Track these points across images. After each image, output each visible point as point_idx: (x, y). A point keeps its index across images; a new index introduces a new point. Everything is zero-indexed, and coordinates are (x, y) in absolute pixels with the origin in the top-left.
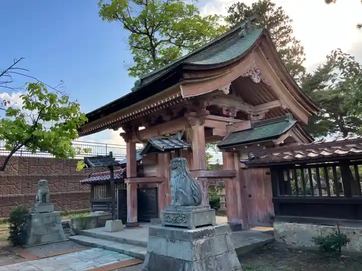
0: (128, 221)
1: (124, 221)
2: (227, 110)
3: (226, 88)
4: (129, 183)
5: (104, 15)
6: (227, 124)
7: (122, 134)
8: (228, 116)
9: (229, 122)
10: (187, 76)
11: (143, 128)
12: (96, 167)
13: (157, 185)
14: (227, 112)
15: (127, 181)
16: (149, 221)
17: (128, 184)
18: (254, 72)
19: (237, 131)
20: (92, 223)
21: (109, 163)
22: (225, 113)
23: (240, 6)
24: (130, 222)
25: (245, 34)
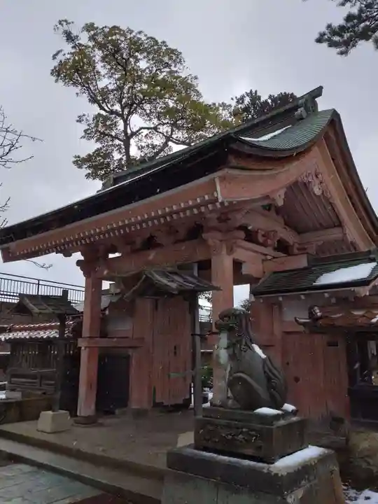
0: (78, 414)
1: (73, 411)
2: (263, 236)
3: (279, 196)
4: (86, 347)
5: (58, 75)
6: (263, 257)
7: (79, 263)
8: (264, 245)
9: (266, 255)
10: (233, 161)
11: (117, 255)
12: (40, 313)
13: (130, 352)
14: (264, 238)
15: (82, 343)
16: (113, 413)
17: (83, 348)
18: (314, 178)
19: (281, 270)
20: (13, 413)
21: (62, 310)
22: (261, 239)
23: (254, 97)
24: (82, 415)
25: (304, 115)
